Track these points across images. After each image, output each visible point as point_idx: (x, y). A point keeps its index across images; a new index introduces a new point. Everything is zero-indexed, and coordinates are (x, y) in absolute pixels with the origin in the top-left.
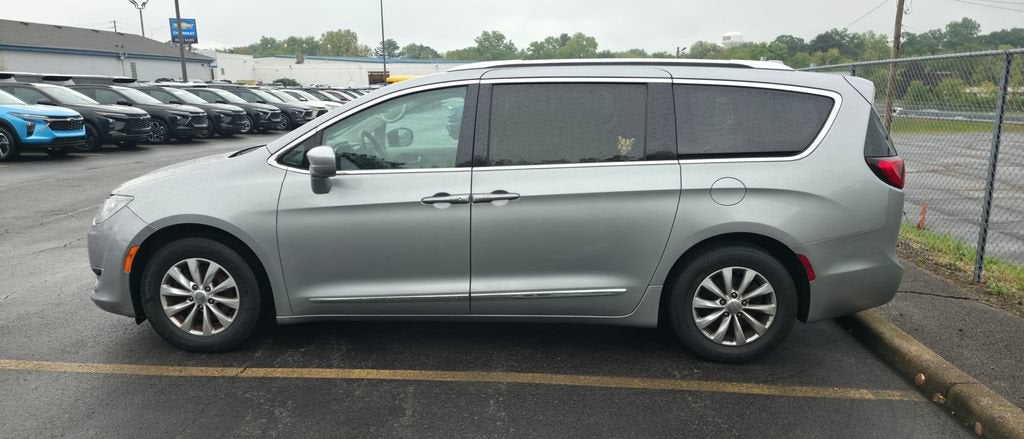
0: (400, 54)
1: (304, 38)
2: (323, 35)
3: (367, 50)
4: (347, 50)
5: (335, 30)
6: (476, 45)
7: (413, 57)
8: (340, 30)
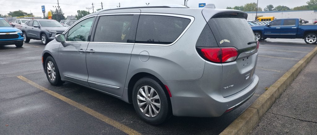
0: (274, 10)
1: (240, 6)
2: (245, 5)
3: (260, 9)
4: (253, 9)
5: (250, 3)
6: (307, 5)
7: (279, 10)
8: (251, 3)
